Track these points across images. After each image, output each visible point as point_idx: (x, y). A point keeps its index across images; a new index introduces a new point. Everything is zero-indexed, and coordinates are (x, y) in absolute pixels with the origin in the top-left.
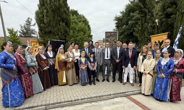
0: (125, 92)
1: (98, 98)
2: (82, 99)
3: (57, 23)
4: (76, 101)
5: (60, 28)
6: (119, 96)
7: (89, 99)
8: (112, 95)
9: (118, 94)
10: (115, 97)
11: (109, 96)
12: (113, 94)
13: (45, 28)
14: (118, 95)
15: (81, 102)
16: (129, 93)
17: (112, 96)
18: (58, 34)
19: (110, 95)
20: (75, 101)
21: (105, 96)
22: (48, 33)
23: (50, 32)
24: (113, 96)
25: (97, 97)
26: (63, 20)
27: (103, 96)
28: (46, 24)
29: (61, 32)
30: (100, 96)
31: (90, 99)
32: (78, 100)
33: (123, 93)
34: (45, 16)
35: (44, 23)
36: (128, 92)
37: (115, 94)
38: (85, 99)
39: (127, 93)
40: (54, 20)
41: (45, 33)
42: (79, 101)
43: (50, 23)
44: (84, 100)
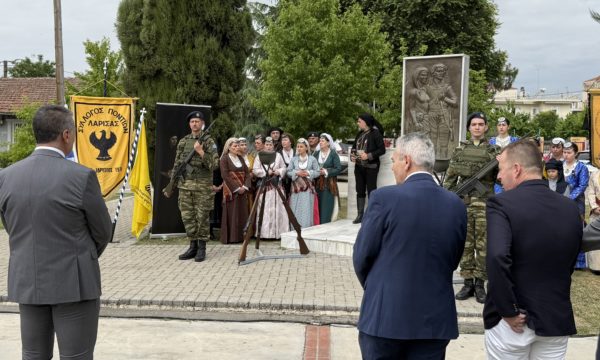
0: (313, 308)
1: (197, 308)
2: (141, 303)
3: (184, 42)
4: (121, 307)
5: (194, 59)
6: (282, 318)
7: (164, 307)
8: (255, 307)
9: (281, 307)
10: (268, 317)
11: (241, 309)
12: (260, 306)
13: (141, 59)
14: (280, 312)
15: (137, 310)
16: (329, 313)
17: (252, 310)
18: (184, 82)
19: (244, 306)
20: (118, 304)
21: (227, 305)
22: (150, 77)
23: (159, 73)
24: (256, 310)
25: (194, 304)
26: (209, 27)
27: (216, 305)
28: (147, 46)
29: (196, 74)
30: (205, 305)
31: (169, 308)
32: (129, 302)
33: (302, 308)
34: (144, 17)
35: (139, 43)
36: (324, 308)
37: (266, 306)
38: (151, 303)
39: (322, 313)
40: (173, 31)
41: (143, 78)
42: (130, 307)
43: (157, 41)
44: (146, 307)
